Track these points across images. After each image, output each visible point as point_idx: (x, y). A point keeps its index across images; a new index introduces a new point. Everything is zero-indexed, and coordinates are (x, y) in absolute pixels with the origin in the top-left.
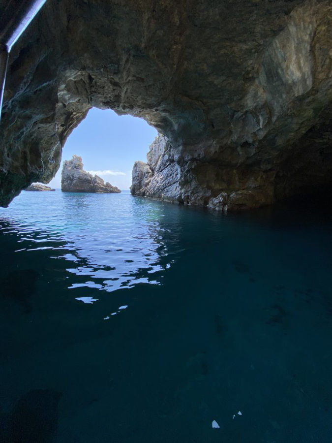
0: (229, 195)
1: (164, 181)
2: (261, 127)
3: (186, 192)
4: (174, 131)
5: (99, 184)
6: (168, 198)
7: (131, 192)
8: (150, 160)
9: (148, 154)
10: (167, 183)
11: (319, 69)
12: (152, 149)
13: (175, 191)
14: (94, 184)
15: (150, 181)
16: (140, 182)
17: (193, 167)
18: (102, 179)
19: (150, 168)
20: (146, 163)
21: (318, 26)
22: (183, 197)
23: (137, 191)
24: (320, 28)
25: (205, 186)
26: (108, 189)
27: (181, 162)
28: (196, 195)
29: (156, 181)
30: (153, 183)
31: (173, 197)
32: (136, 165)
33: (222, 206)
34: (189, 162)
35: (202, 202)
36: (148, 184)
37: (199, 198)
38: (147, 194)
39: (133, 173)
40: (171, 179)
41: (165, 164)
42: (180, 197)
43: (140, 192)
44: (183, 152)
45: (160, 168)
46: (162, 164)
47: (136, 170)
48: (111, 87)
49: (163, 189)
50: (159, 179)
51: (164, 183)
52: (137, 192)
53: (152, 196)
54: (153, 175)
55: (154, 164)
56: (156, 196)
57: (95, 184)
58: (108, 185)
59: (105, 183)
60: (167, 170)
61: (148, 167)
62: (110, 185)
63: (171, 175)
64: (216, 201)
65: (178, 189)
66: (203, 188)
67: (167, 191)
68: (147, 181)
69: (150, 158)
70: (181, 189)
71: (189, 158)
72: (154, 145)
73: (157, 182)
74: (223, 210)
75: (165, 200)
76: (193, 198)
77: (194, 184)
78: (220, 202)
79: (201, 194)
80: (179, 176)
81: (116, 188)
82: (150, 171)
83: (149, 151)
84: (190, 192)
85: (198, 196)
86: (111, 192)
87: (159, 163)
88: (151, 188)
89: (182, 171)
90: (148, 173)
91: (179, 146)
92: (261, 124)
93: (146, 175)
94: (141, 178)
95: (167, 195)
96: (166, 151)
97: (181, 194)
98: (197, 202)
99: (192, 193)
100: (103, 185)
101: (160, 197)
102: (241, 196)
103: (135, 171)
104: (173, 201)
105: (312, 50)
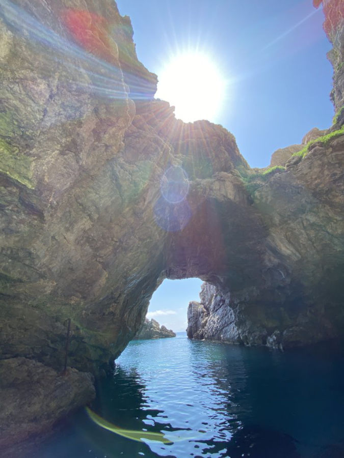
0: (281, 333)
1: (220, 321)
2: (284, 277)
3: (243, 332)
4: (221, 283)
5: (154, 328)
6: (228, 340)
7: (188, 335)
8: (203, 299)
9: (200, 294)
10: (224, 323)
11: (299, 249)
12: (204, 289)
13: (233, 331)
14: (150, 330)
15: (206, 322)
16: (196, 323)
17: (243, 308)
18: (157, 323)
19: (205, 307)
20: (200, 302)
21: (286, 233)
22: (242, 338)
23: (194, 333)
24: (287, 234)
25: (259, 325)
26: (164, 333)
27: (232, 305)
28: (253, 334)
29: (213, 321)
30: (210, 324)
31: (232, 338)
32: (190, 305)
33: (277, 345)
34: (239, 305)
35: (260, 342)
36: (205, 324)
37: (256, 337)
38: (206, 336)
39: (188, 314)
40: (227, 319)
41: (219, 305)
42: (239, 337)
43: (198, 335)
44: (231, 297)
45: (214, 308)
46: (216, 304)
47: (191, 310)
48: (181, 271)
49: (222, 330)
50: (215, 320)
51: (221, 323)
52: (195, 335)
53: (211, 338)
54: (208, 314)
55: (207, 303)
56: (214, 337)
57: (152, 329)
58: (163, 328)
59: (160, 327)
60: (221, 310)
61: (202, 306)
62: (166, 328)
63: (226, 315)
64: (271, 340)
65: (235, 329)
66: (258, 327)
67: (226, 332)
68: (203, 322)
69: (203, 297)
70: (238, 329)
71: (238, 301)
72: (205, 286)
73: (214, 323)
74: (279, 349)
75: (225, 342)
76: (251, 339)
77: (248, 323)
78: (274, 341)
79: (258, 333)
80: (233, 316)
81: (171, 331)
82: (205, 310)
83: (201, 290)
84: (247, 332)
85: (255, 336)
86: (167, 336)
87: (213, 303)
88: (209, 329)
89: (235, 312)
90: (203, 312)
91: (227, 292)
92: (283, 275)
93: (202, 314)
94: (196, 319)
95: (226, 337)
96: (217, 292)
97: (239, 334)
98: (256, 342)
99: (249, 333)
100: (158, 329)
101: (219, 339)
102: (292, 333)
103: (190, 312)
104: (234, 342)
105: (289, 242)
